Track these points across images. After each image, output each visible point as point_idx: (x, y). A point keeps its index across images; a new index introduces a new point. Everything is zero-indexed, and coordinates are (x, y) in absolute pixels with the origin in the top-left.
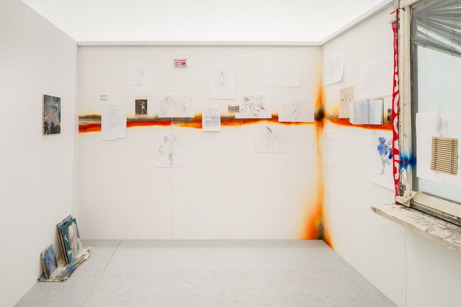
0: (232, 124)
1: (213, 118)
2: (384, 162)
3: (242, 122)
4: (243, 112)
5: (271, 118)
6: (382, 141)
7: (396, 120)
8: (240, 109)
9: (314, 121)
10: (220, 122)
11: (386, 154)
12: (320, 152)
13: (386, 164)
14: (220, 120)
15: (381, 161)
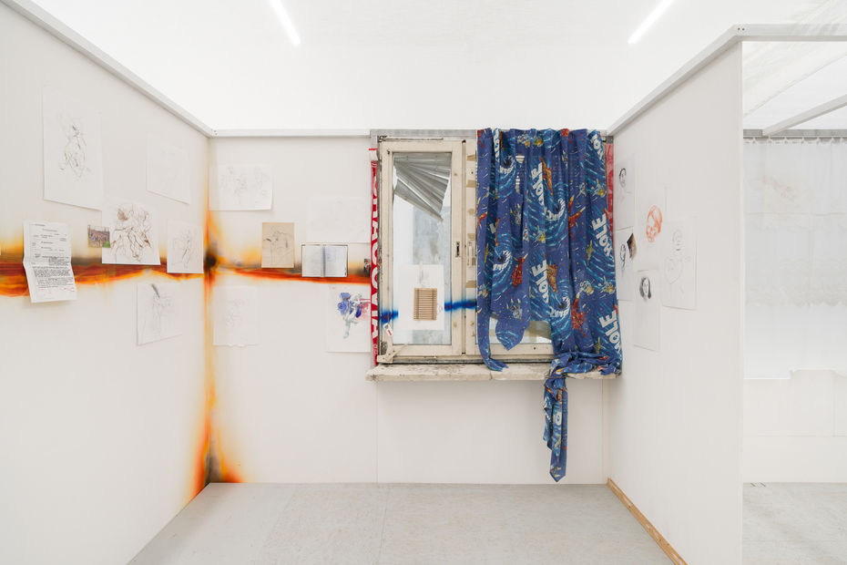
0: (97, 280)
1: (53, 259)
2: (348, 323)
3: (114, 273)
4: (116, 245)
5: (159, 264)
6: (346, 297)
7: (375, 272)
8: (111, 241)
9: (203, 272)
10: (71, 272)
11: (351, 312)
12: (208, 328)
13: (352, 324)
14: (69, 267)
15: (345, 322)
